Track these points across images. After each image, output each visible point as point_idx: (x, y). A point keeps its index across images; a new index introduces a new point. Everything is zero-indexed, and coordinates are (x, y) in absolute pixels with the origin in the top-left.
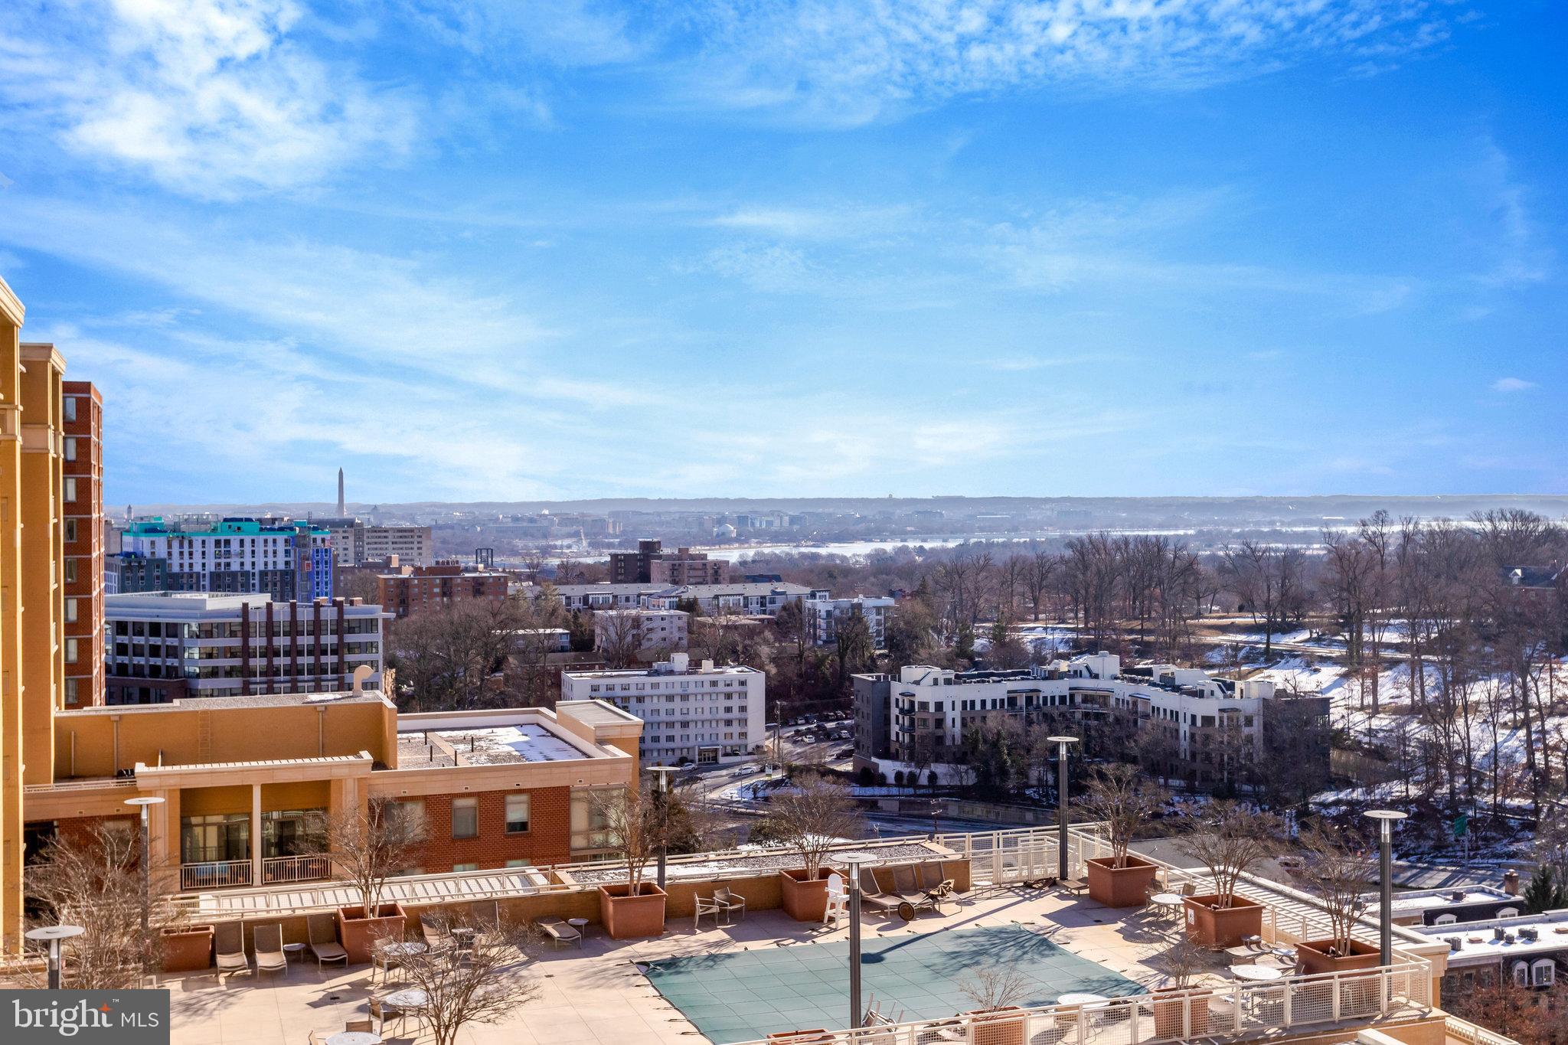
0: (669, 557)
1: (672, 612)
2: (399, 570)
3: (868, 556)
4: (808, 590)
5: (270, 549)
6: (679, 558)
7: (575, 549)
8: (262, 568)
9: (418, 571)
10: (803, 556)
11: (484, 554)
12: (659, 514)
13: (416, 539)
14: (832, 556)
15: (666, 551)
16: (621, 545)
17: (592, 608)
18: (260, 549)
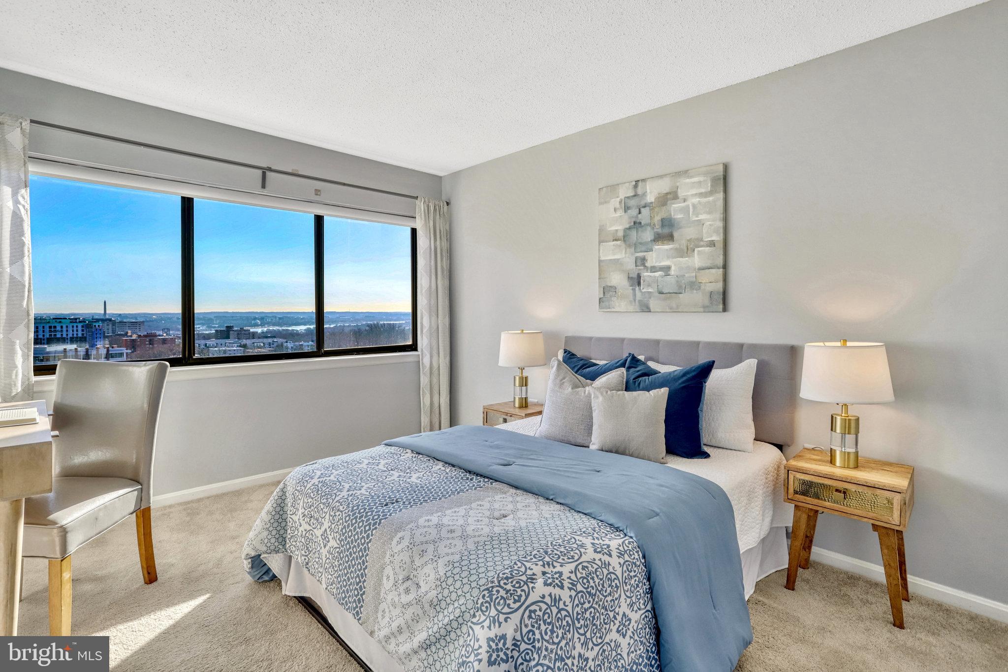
0: (236, 331)
1: (238, 348)
2: (131, 336)
3: (305, 330)
4: (285, 340)
5: (75, 329)
6: (241, 331)
7: (201, 328)
8: (71, 336)
9: (140, 336)
10: (283, 330)
11: (166, 330)
12: (233, 317)
13: (138, 325)
14: (293, 330)
15: (235, 329)
16: (218, 327)
17: (208, 347)
18: (70, 329)
